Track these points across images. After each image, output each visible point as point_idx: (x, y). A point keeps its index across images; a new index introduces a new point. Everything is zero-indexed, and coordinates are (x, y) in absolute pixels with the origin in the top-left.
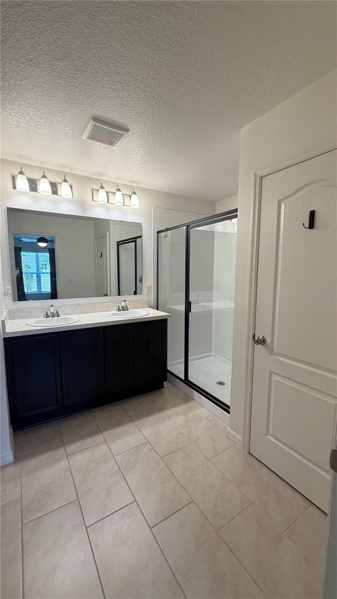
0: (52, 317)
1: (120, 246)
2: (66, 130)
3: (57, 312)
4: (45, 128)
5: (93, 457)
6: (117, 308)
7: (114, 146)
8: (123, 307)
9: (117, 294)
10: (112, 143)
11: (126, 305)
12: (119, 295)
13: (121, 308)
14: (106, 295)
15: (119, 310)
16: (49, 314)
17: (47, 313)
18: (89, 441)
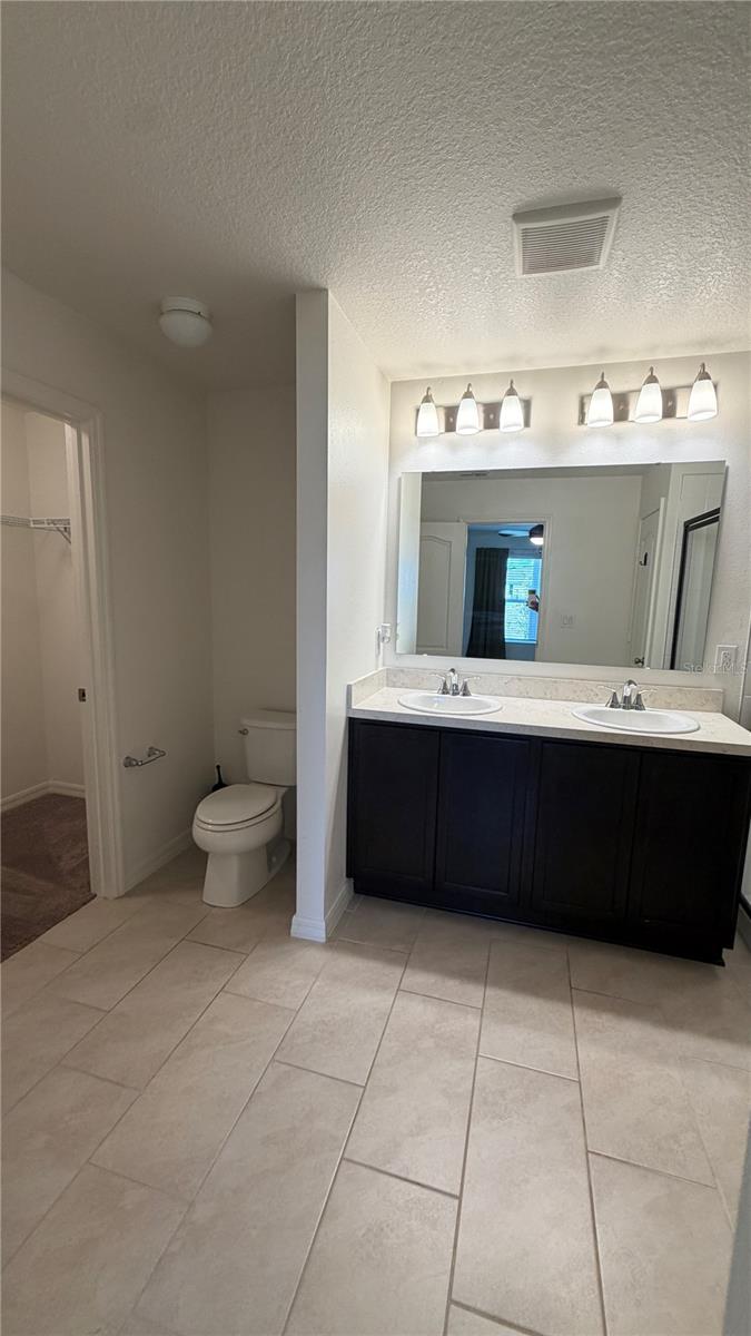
0: (454, 694)
1: (690, 533)
2: (476, 275)
3: (465, 686)
4: (438, 290)
5: (437, 1026)
6: (609, 698)
7: (597, 263)
8: (627, 699)
9: (668, 664)
10: (588, 259)
11: (639, 696)
12: (672, 667)
13: (620, 699)
14: (640, 662)
15: (614, 704)
16: (449, 686)
17: (445, 684)
18: (452, 986)
